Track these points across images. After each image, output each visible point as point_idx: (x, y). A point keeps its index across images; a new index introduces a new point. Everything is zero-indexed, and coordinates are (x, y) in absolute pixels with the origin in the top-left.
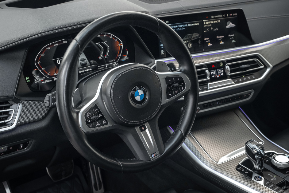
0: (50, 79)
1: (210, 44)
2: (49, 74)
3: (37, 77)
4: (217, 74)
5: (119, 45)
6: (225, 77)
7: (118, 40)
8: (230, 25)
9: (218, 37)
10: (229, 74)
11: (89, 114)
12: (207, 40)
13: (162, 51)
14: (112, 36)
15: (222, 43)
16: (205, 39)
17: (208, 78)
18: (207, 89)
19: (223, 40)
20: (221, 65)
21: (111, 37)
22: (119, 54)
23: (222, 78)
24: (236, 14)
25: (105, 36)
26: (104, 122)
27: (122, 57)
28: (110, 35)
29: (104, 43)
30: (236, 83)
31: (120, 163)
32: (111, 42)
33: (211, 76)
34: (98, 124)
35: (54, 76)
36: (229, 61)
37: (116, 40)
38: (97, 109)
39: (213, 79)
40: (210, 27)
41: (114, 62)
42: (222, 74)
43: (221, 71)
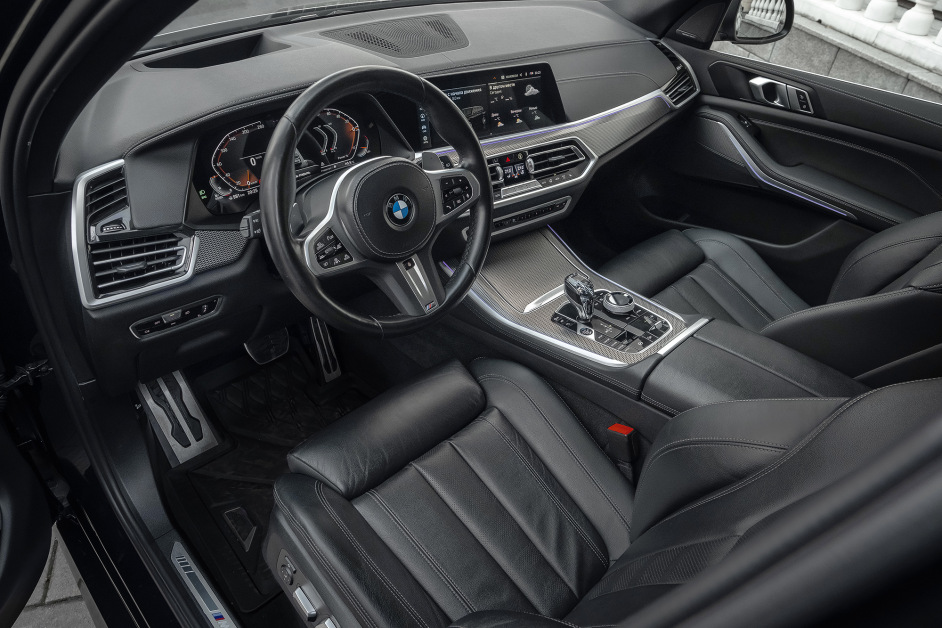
0: (242, 193)
1: (500, 124)
2: (238, 183)
3: (218, 189)
4: (515, 173)
5: (353, 129)
6: (526, 177)
7: (351, 121)
8: (531, 91)
9: (512, 112)
10: (532, 171)
11: (320, 246)
12: (496, 117)
13: (425, 138)
14: (341, 115)
15: (519, 121)
16: (493, 115)
17: (501, 180)
18: (499, 198)
19: (521, 116)
20: (520, 157)
21: (338, 116)
22: (355, 144)
23: (522, 178)
24: (539, 73)
25: (328, 114)
26: (347, 257)
27: (359, 150)
28: (337, 113)
29: (329, 126)
30: (544, 186)
31: (377, 323)
32: (339, 124)
33: (505, 176)
34: (336, 261)
35: (247, 187)
36: (531, 151)
37: (347, 121)
38: (332, 237)
39: (509, 181)
40: (500, 95)
41: (346, 158)
42: (522, 173)
43: (520, 168)
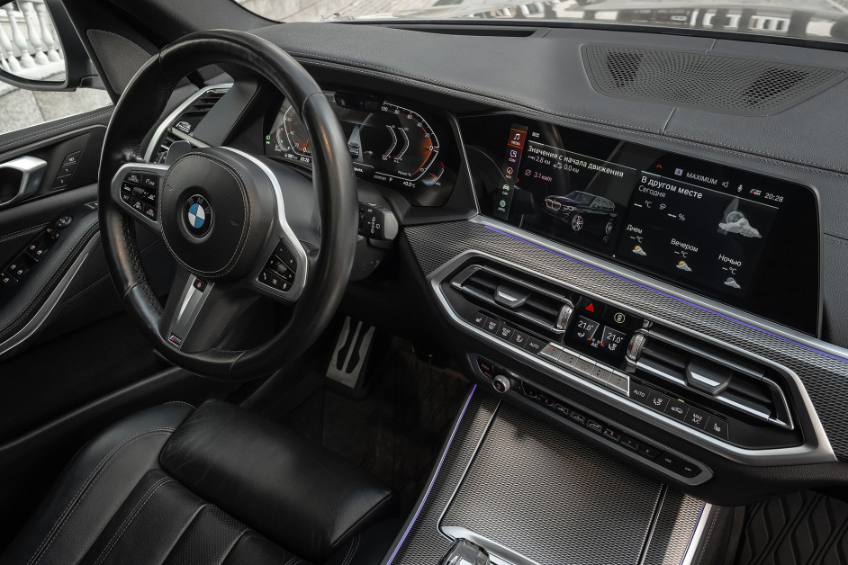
0: (295, 155)
2: (297, 145)
3: (280, 142)
4: (598, 336)
5: (431, 148)
6: (617, 360)
7: (432, 137)
9: (674, 242)
11: (134, 179)
12: (635, 234)
13: (503, 203)
14: (424, 124)
16: (630, 228)
17: (560, 329)
18: (534, 352)
19: (690, 259)
20: (619, 319)
21: (419, 125)
22: (425, 166)
24: (781, 199)
25: (409, 117)
26: (151, 212)
27: (427, 176)
28: (420, 120)
29: (404, 130)
32: (417, 135)
34: (138, 205)
35: (302, 152)
37: (427, 135)
38: (153, 184)
39: (571, 340)
40: (657, 200)
41: (407, 177)
42: (613, 347)
